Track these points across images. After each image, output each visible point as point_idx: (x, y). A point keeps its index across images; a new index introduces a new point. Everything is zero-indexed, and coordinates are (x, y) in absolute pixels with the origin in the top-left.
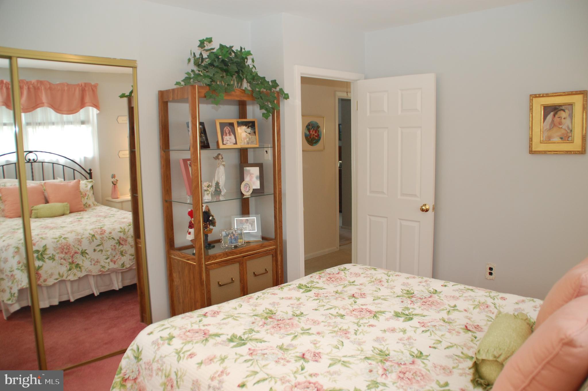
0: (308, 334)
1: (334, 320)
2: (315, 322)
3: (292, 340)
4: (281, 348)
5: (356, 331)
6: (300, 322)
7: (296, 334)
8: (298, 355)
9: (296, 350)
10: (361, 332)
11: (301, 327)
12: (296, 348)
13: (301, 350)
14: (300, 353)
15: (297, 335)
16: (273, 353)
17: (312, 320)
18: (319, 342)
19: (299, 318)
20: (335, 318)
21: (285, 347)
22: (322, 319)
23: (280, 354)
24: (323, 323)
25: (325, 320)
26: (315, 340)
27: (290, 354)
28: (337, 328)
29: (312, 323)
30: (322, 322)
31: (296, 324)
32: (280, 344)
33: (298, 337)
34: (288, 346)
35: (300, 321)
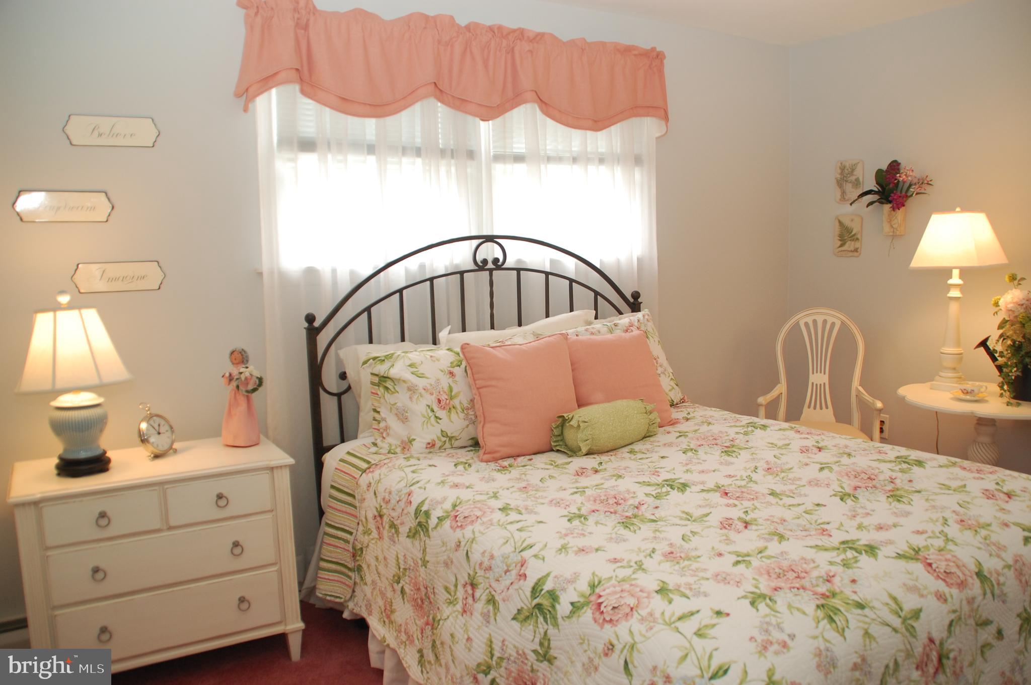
0: (738, 554)
1: (682, 581)
2: (722, 578)
3: (766, 548)
4: (782, 537)
5: (650, 555)
6: (754, 579)
7: (760, 555)
8: (754, 527)
9: (758, 533)
10: (644, 551)
11: (750, 569)
12: (758, 536)
13: (750, 534)
14: (751, 530)
15: (758, 554)
16: (791, 531)
17: (729, 583)
18: (720, 541)
19: (757, 587)
20: (679, 586)
21: (776, 538)
22: (706, 586)
23: (781, 529)
24: (708, 577)
25: (702, 582)
26: (727, 544)
27: (765, 529)
28: (682, 565)
29: (728, 578)
30: (708, 579)
31: (761, 574)
32: (784, 543)
33: (757, 551)
34: (772, 540)
35: (754, 582)
